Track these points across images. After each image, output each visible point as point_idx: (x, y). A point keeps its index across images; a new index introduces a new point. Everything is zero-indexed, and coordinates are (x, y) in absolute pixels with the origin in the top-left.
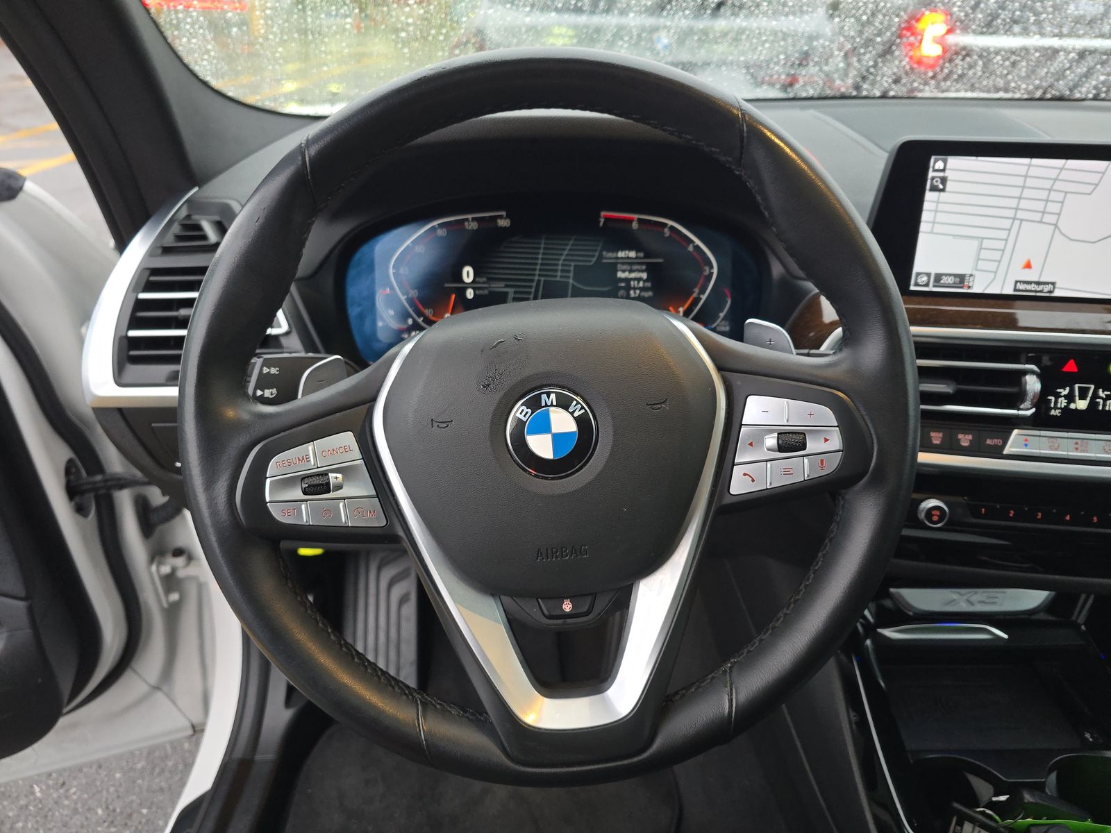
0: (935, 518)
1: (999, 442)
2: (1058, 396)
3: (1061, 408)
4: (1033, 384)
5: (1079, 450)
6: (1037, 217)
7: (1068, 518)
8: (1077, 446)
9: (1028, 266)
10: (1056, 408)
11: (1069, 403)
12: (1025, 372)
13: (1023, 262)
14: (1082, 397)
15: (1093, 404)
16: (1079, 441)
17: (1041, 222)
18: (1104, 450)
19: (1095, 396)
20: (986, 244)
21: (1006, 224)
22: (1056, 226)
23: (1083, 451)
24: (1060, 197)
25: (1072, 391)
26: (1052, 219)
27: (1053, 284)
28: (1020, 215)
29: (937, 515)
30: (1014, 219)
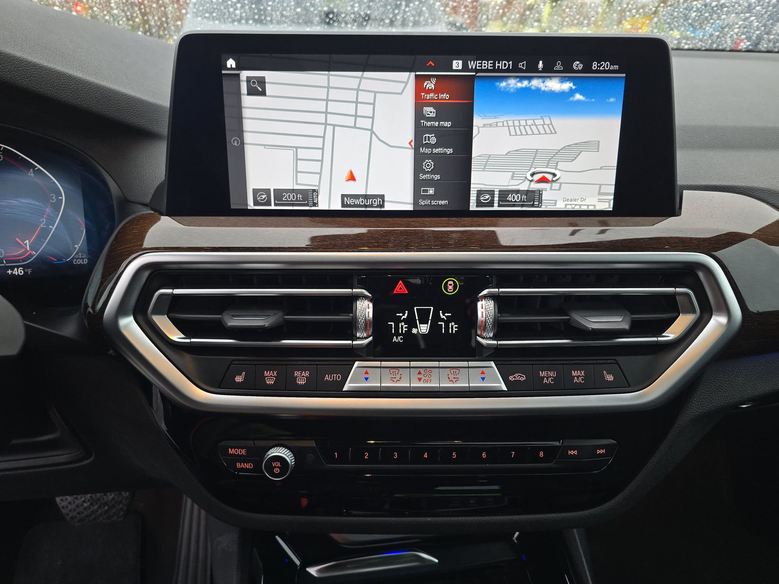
0: (277, 471)
1: (338, 377)
2: (398, 321)
3: (402, 334)
4: (365, 309)
5: (422, 380)
6: (350, 121)
7: (426, 456)
8: (420, 376)
9: (352, 178)
10: (397, 334)
11: (410, 329)
12: (357, 297)
13: (346, 174)
14: (424, 321)
15: (434, 328)
16: (422, 371)
17: (355, 127)
18: (449, 379)
19: (436, 317)
20: (302, 154)
21: (319, 130)
22: (372, 132)
23: (426, 381)
24: (369, 98)
25: (412, 314)
26: (366, 123)
27: (382, 197)
28: (332, 119)
29: (278, 467)
30: (326, 124)
